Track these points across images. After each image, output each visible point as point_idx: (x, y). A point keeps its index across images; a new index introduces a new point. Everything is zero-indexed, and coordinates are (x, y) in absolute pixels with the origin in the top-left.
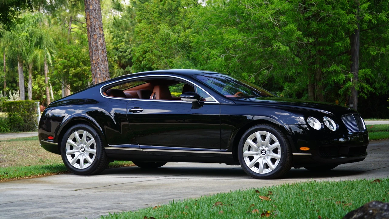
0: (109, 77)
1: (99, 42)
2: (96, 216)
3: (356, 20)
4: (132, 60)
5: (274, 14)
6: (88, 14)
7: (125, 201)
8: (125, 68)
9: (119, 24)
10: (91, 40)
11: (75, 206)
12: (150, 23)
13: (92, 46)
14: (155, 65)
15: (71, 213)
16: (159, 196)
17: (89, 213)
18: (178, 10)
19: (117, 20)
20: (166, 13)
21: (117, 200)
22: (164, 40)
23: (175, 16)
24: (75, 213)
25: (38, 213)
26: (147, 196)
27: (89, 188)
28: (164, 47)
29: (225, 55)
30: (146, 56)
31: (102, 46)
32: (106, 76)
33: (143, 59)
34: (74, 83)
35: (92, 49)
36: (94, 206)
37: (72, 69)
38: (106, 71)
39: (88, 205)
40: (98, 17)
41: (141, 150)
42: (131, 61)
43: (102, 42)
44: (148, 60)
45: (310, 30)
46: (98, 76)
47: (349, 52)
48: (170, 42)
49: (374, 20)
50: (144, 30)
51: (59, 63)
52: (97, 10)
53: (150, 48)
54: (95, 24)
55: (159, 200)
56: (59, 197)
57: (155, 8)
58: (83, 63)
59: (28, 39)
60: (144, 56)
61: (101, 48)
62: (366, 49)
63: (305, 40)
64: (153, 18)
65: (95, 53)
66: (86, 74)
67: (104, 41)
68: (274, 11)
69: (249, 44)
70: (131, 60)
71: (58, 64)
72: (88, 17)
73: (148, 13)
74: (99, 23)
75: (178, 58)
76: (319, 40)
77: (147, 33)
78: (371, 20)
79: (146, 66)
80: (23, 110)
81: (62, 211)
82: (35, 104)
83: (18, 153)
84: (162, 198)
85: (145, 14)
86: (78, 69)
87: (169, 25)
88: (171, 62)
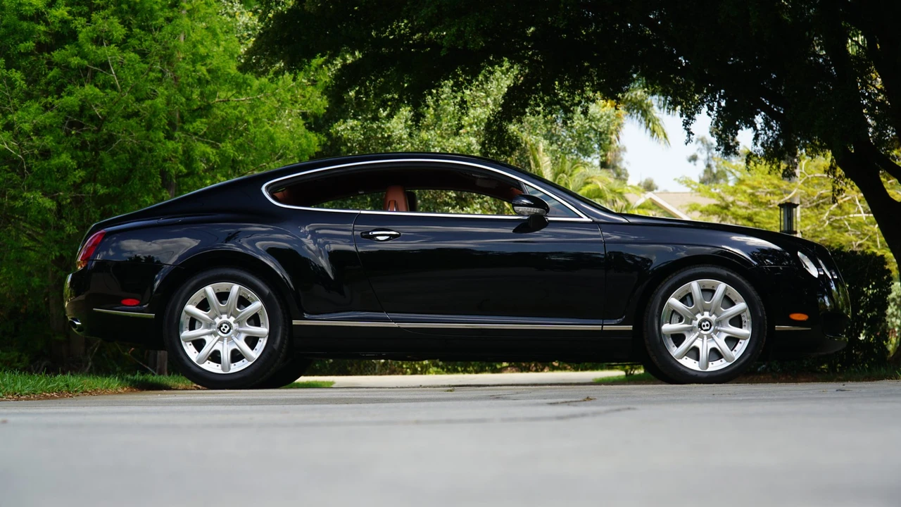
41: (396, 325)
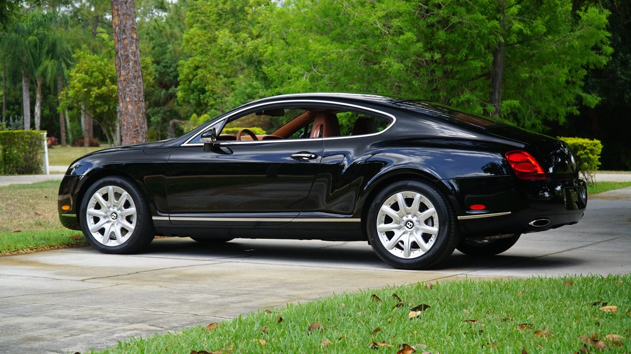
0: (144, 101)
1: (131, 50)
2: (110, 338)
3: (500, 30)
4: (179, 79)
5: (383, 17)
6: (116, 7)
7: (160, 306)
8: (169, 89)
9: (161, 29)
10: (119, 46)
11: (77, 314)
12: (205, 28)
13: (120, 56)
14: (210, 86)
15: (67, 330)
16: (216, 296)
17: (99, 331)
18: (244, 11)
19: (160, 24)
20: (227, 14)
21: (147, 302)
22: (224, 51)
23: (240, 20)
24: (75, 329)
25: (12, 326)
26: (196, 297)
27: (104, 276)
28: (223, 62)
29: (310, 74)
30: (197, 73)
31: (135, 56)
32: (139, 99)
33: (193, 78)
34: (97, 108)
35: (120, 59)
36: (108, 316)
37: (95, 88)
38: (139, 92)
39: (98, 313)
40: (129, 13)
42: (177, 80)
43: (135, 49)
44: (200, 79)
45: (434, 42)
46: (128, 99)
47: (488, 75)
48: (231, 56)
49: (526, 30)
50: (196, 38)
51: (78, 79)
52: (128, 3)
53: (203, 62)
54: (126, 23)
55: (216, 305)
56: (53, 293)
57: (212, 8)
58: (110, 81)
59: (37, 46)
60: (195, 73)
61: (133, 58)
62: (513, 70)
63: (428, 56)
64: (209, 21)
65: (124, 65)
66: (113, 96)
67: (137, 48)
68: (384, 13)
69: (346, 58)
70: (177, 78)
71: (76, 81)
72: (116, 12)
73: (203, 13)
74: (131, 21)
75: (241, 77)
76: (447, 57)
77: (200, 41)
78: (522, 30)
79: (197, 86)
80: (23, 144)
81: (54, 324)
82: (41, 135)
83: (5, 210)
84: (220, 300)
85: (198, 15)
86: (104, 88)
87: (230, 32)
88: (232, 83)
